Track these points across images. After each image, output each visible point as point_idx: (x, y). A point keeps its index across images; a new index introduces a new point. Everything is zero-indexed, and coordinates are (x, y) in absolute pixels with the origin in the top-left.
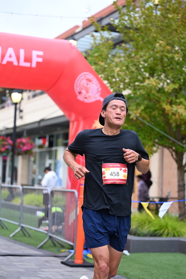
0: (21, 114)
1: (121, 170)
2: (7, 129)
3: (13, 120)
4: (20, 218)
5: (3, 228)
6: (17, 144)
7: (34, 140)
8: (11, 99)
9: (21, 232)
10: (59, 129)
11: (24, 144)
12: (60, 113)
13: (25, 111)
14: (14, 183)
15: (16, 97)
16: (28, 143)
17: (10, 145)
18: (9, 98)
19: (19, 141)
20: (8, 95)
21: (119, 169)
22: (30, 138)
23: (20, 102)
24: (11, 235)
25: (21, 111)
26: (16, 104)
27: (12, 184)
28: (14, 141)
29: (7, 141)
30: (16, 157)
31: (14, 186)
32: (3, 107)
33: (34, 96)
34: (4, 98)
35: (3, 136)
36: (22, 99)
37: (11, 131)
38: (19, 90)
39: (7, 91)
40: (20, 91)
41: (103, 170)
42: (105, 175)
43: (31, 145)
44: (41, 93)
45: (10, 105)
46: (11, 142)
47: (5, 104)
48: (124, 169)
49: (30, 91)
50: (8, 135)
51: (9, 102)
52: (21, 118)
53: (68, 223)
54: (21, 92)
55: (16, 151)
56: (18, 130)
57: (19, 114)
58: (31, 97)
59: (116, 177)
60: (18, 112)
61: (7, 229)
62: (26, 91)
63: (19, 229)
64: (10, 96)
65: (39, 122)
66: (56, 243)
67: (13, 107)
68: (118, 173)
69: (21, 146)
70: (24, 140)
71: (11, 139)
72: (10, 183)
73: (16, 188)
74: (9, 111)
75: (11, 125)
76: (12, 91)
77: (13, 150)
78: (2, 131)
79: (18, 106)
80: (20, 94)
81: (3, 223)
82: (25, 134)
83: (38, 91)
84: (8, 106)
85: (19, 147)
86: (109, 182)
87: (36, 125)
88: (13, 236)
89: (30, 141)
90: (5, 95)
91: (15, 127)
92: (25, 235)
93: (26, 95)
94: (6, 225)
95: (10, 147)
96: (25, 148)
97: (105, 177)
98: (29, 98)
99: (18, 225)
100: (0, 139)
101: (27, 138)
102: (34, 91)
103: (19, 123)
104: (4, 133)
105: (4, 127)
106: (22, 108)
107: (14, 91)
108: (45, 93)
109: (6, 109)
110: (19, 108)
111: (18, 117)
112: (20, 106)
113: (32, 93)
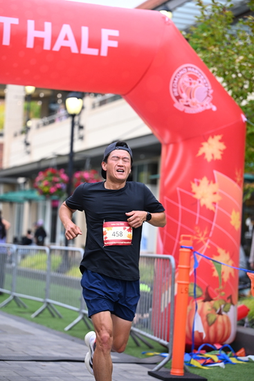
0: (82, 132)
2: (59, 156)
3: (68, 141)
4: (81, 300)
5: (53, 316)
6: (75, 181)
8: (66, 109)
9: (82, 322)
10: (142, 156)
12: (145, 130)
13: (87, 128)
14: (71, 244)
15: (73, 104)
16: (93, 179)
17: (64, 182)
18: (62, 106)
19: (78, 175)
20: (60, 101)
22: (96, 172)
23: (81, 112)
24: (67, 328)
25: (81, 127)
26: (73, 116)
27: (66, 245)
28: (71, 176)
29: (59, 176)
31: (70, 248)
32: (52, 122)
33: (102, 103)
34: (53, 107)
35: (53, 167)
36: (83, 108)
37: (66, 160)
38: (77, 92)
39: (59, 96)
40: (79, 95)
44: (114, 99)
45: (63, 118)
46: (65, 177)
47: (55, 116)
49: (96, 95)
50: (60, 167)
51: (62, 112)
52: (81, 138)
53: (160, 309)
54: (81, 96)
56: (76, 158)
57: (79, 133)
58: (97, 104)
60: (76, 128)
61: (60, 317)
62: (90, 93)
63: (79, 318)
64: (64, 102)
66: (139, 341)
67: (69, 120)
70: (86, 175)
71: (65, 173)
72: (63, 244)
73: (73, 252)
74: (63, 127)
75: (66, 151)
76: (66, 94)
77: (69, 191)
78: (51, 159)
79: (76, 119)
80: (80, 100)
81: (52, 307)
82: (88, 165)
83: (108, 95)
84: (60, 118)
86: (111, 243)
88: (70, 329)
89: (96, 176)
90: (55, 102)
91: (72, 154)
92: (89, 328)
93: (89, 100)
94: (59, 312)
95: (63, 186)
98: (94, 106)
99: (78, 312)
100: (49, 173)
101: (91, 171)
102: (103, 95)
103: (78, 146)
104: (54, 163)
105: (54, 154)
106: (82, 123)
107: (71, 95)
108: (120, 98)
109: (57, 124)
110: (79, 123)
111: (76, 137)
112: (79, 119)
113: (99, 98)
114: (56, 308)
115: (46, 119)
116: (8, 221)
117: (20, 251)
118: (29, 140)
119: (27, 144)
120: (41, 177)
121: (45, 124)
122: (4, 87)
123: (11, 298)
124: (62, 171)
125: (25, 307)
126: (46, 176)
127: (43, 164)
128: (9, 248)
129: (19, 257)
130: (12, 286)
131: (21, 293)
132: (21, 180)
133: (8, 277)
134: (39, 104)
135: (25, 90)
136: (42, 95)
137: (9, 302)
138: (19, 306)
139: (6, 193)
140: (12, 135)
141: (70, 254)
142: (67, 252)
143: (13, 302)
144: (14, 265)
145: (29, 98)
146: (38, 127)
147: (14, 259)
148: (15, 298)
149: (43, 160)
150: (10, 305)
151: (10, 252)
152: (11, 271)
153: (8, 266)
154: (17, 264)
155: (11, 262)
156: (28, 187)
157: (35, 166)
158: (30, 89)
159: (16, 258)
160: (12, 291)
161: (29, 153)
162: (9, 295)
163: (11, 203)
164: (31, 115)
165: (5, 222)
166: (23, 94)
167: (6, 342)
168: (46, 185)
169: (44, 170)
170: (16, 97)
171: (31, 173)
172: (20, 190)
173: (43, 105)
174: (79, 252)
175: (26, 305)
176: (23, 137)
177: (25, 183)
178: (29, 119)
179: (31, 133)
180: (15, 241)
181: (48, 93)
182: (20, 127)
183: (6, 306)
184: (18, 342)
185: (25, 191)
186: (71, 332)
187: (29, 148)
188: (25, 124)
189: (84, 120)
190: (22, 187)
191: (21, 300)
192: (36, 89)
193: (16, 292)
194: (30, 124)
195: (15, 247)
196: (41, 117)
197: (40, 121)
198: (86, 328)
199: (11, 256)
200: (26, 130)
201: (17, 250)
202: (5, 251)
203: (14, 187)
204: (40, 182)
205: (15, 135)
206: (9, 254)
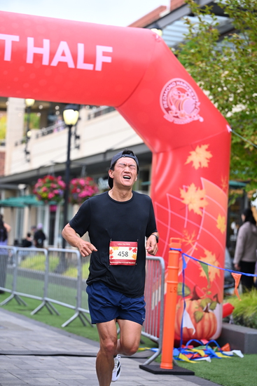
0: (78, 142)
1: (130, 249)
2: (57, 164)
3: (65, 150)
4: (77, 298)
5: (51, 313)
6: (71, 187)
7: (97, 182)
8: (63, 120)
9: (78, 319)
11: (82, 188)
12: (137, 139)
13: (82, 138)
14: (67, 247)
15: (70, 116)
16: (88, 186)
17: (61, 188)
18: (60, 118)
19: (74, 182)
20: (58, 113)
21: (128, 248)
22: (91, 179)
23: (76, 125)
24: (64, 325)
25: (77, 137)
26: (70, 126)
27: (64, 247)
28: (68, 183)
29: (57, 183)
30: (70, 206)
31: (67, 250)
32: (51, 132)
33: (97, 114)
34: (52, 118)
35: (51, 174)
36: (79, 119)
37: (63, 167)
38: (74, 105)
39: (57, 108)
40: (76, 107)
41: (111, 248)
42: (113, 255)
43: (93, 188)
44: (108, 111)
45: (61, 128)
46: (62, 184)
47: (53, 127)
48: (133, 248)
49: (91, 107)
50: (58, 174)
51: (60, 123)
52: (78, 147)
53: (151, 307)
54: (77, 108)
55: (70, 198)
56: (73, 166)
57: (75, 142)
58: (92, 116)
59: (125, 258)
60: (73, 138)
61: (58, 314)
62: (85, 105)
63: (76, 315)
64: (62, 114)
65: (105, 154)
67: (67, 130)
68: (127, 253)
69: (78, 190)
70: (82, 181)
71: (62, 180)
72: (61, 246)
73: (70, 254)
74: (60, 137)
75: (63, 159)
76: (64, 106)
77: (66, 197)
78: (49, 167)
79: (73, 129)
80: (76, 112)
81: (50, 306)
82: (83, 172)
83: (103, 107)
84: (58, 129)
85: (75, 191)
86: (117, 263)
87: (100, 159)
88: (67, 326)
89: (91, 183)
90: (53, 114)
91: (69, 162)
92: (84, 325)
93: (85, 112)
94: (56, 310)
95: (61, 192)
96: (84, 193)
97: (112, 257)
98: (89, 117)
99: (74, 309)
100: (47, 179)
101: (87, 178)
102: (98, 107)
103: (75, 155)
104: (52, 170)
105: (52, 161)
106: (78, 133)
107: (68, 107)
108: (114, 110)
109: (55, 134)
110: (75, 133)
111: (73, 146)
112: (76, 129)
113: (95, 110)
114: (53, 306)
115: (44, 130)
116: (10, 225)
117: (20, 253)
118: (29, 149)
119: (27, 153)
120: (40, 183)
121: (43, 134)
122: (6, 100)
123: (12, 296)
124: (60, 178)
125: (25, 305)
126: (45, 183)
127: (42, 172)
128: (10, 249)
129: (19, 258)
130: (13, 285)
131: (21, 292)
132: (22, 187)
133: (9, 277)
134: (39, 115)
135: (25, 103)
136: (41, 107)
137: (10, 300)
138: (19, 304)
139: (7, 198)
140: (13, 144)
141: (66, 256)
142: (64, 253)
143: (14, 300)
144: (14, 265)
145: (29, 110)
146: (37, 136)
147: (14, 261)
148: (15, 296)
149: (42, 167)
150: (10, 303)
151: (12, 253)
152: (12, 271)
153: (9, 266)
154: (18, 265)
155: (12, 263)
156: (28, 193)
157: (35, 173)
158: (30, 102)
159: (17, 259)
160: (13, 290)
161: (29, 161)
162: (10, 294)
163: (12, 208)
164: (31, 125)
165: (7, 225)
166: (24, 107)
167: (7, 337)
168: (45, 191)
169: (43, 177)
170: (17, 109)
171: (31, 180)
172: (20, 196)
173: (41, 116)
174: (75, 253)
175: (26, 303)
176: (23, 146)
177: (25, 189)
178: (29, 130)
179: (31, 143)
180: (16, 243)
181: (47, 105)
182: (21, 137)
183: (7, 303)
184: (18, 338)
185: (25, 196)
186: (67, 328)
187: (28, 157)
188: (26, 134)
189: (80, 131)
190: (23, 193)
191: (21, 298)
192: (36, 101)
193: (17, 291)
194: (29, 134)
195: (15, 249)
196: (41, 128)
197: (39, 132)
198: (82, 325)
199: (12, 257)
200: (26, 140)
201: (18, 252)
202: (6, 253)
203: (15, 193)
204: (39, 188)
205: (16, 145)
206: (10, 256)
